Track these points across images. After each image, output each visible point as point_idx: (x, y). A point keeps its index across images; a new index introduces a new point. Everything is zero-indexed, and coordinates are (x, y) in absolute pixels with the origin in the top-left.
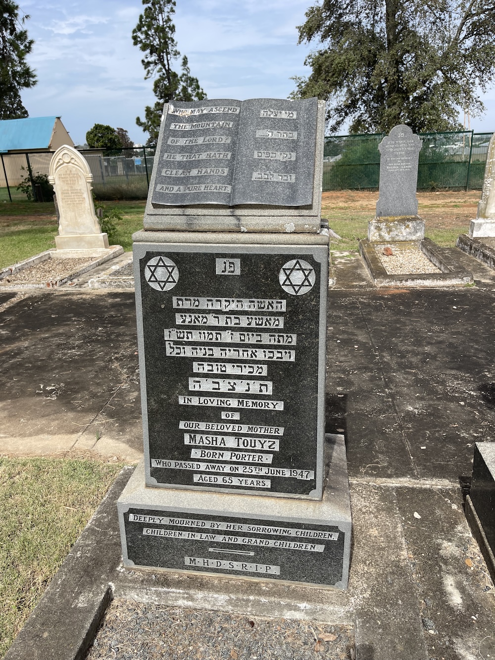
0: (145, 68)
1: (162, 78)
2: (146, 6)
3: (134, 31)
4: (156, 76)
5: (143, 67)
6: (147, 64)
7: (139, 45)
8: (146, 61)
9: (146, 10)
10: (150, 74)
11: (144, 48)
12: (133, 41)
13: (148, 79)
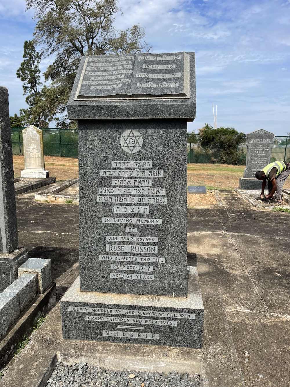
0: (24, 90)
1: (32, 95)
2: (25, 59)
3: (18, 71)
4: (28, 94)
5: (23, 89)
6: (25, 88)
7: (21, 78)
8: (25, 86)
9: (25, 61)
10: (26, 93)
11: (23, 80)
12: (17, 76)
13: (25, 95)
